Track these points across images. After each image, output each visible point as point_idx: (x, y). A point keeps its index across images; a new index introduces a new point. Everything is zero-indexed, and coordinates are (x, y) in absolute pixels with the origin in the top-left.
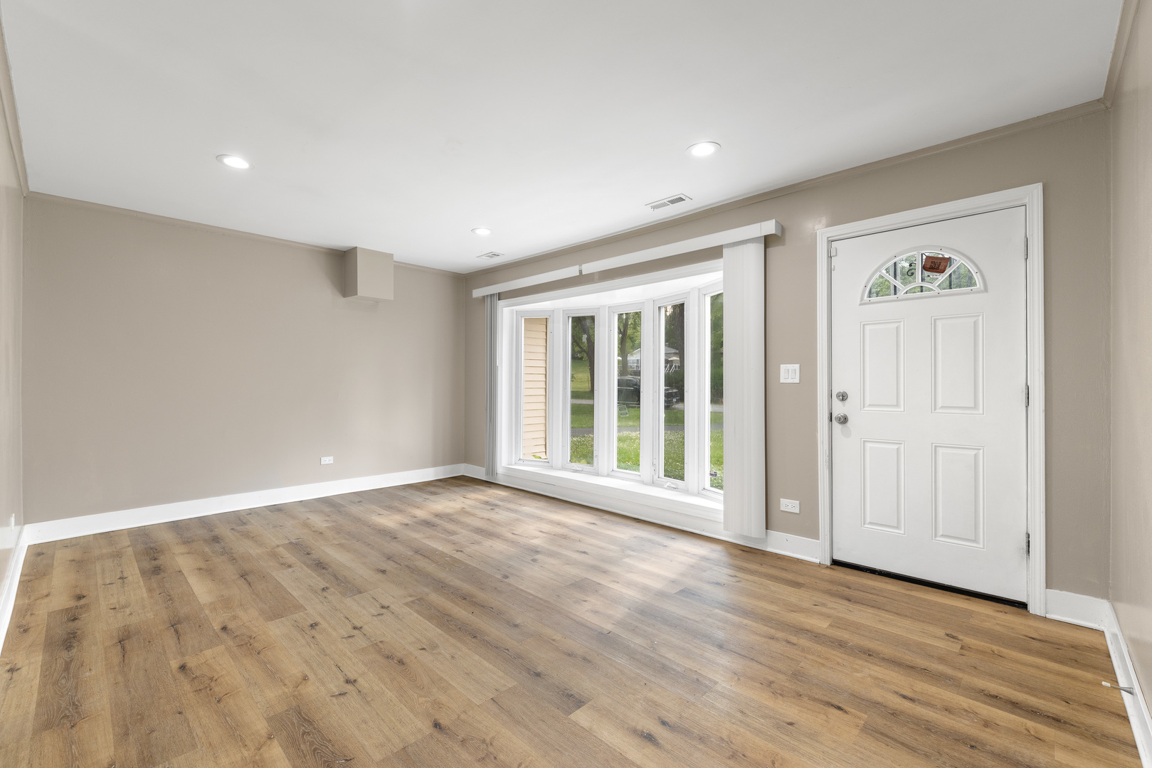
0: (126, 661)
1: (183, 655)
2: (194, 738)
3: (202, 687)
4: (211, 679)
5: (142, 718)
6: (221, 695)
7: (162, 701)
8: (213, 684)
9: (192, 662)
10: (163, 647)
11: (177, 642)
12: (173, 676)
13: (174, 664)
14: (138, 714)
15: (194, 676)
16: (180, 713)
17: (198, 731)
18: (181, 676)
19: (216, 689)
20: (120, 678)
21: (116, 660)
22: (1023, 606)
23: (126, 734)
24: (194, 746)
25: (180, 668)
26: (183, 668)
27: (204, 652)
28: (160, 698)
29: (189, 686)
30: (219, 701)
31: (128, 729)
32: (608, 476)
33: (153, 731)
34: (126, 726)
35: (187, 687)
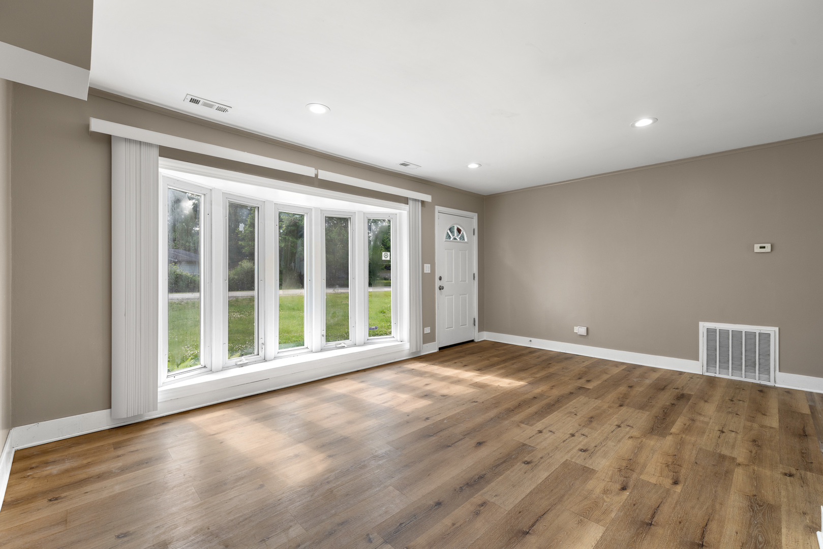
0: (707, 518)
1: (668, 491)
2: (698, 451)
3: (676, 466)
4: (668, 466)
5: (715, 473)
6: (671, 457)
7: (701, 474)
8: (670, 463)
9: (668, 482)
10: (674, 508)
11: (662, 505)
12: (685, 482)
13: (678, 489)
14: (717, 477)
15: (674, 474)
16: (696, 463)
17: (694, 452)
18: (682, 478)
19: (671, 460)
20: (718, 506)
21: (713, 526)
22: (472, 341)
23: (727, 472)
24: (700, 449)
25: (677, 483)
26: (676, 483)
27: (655, 482)
28: (701, 476)
29: (681, 471)
30: (675, 455)
31: (725, 474)
32: (275, 358)
33: (714, 465)
34: (725, 476)
35: (683, 471)
